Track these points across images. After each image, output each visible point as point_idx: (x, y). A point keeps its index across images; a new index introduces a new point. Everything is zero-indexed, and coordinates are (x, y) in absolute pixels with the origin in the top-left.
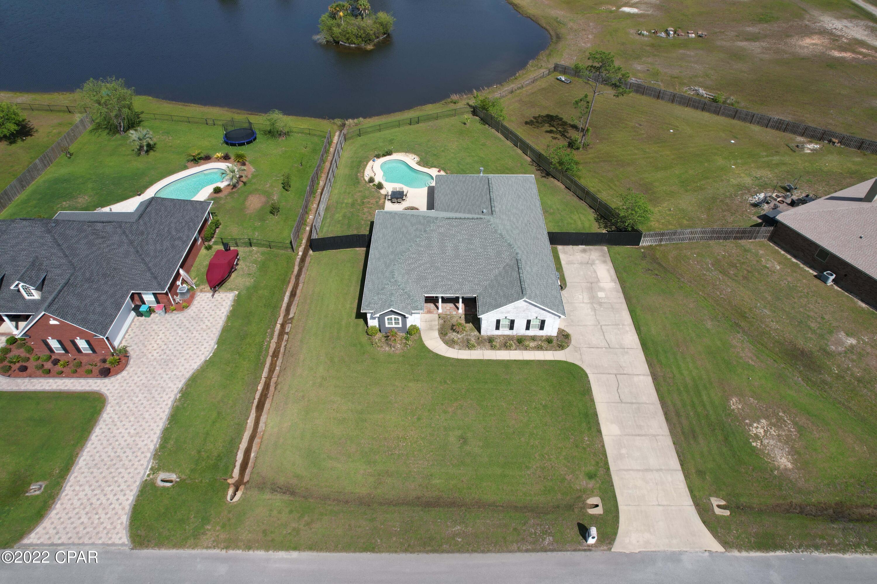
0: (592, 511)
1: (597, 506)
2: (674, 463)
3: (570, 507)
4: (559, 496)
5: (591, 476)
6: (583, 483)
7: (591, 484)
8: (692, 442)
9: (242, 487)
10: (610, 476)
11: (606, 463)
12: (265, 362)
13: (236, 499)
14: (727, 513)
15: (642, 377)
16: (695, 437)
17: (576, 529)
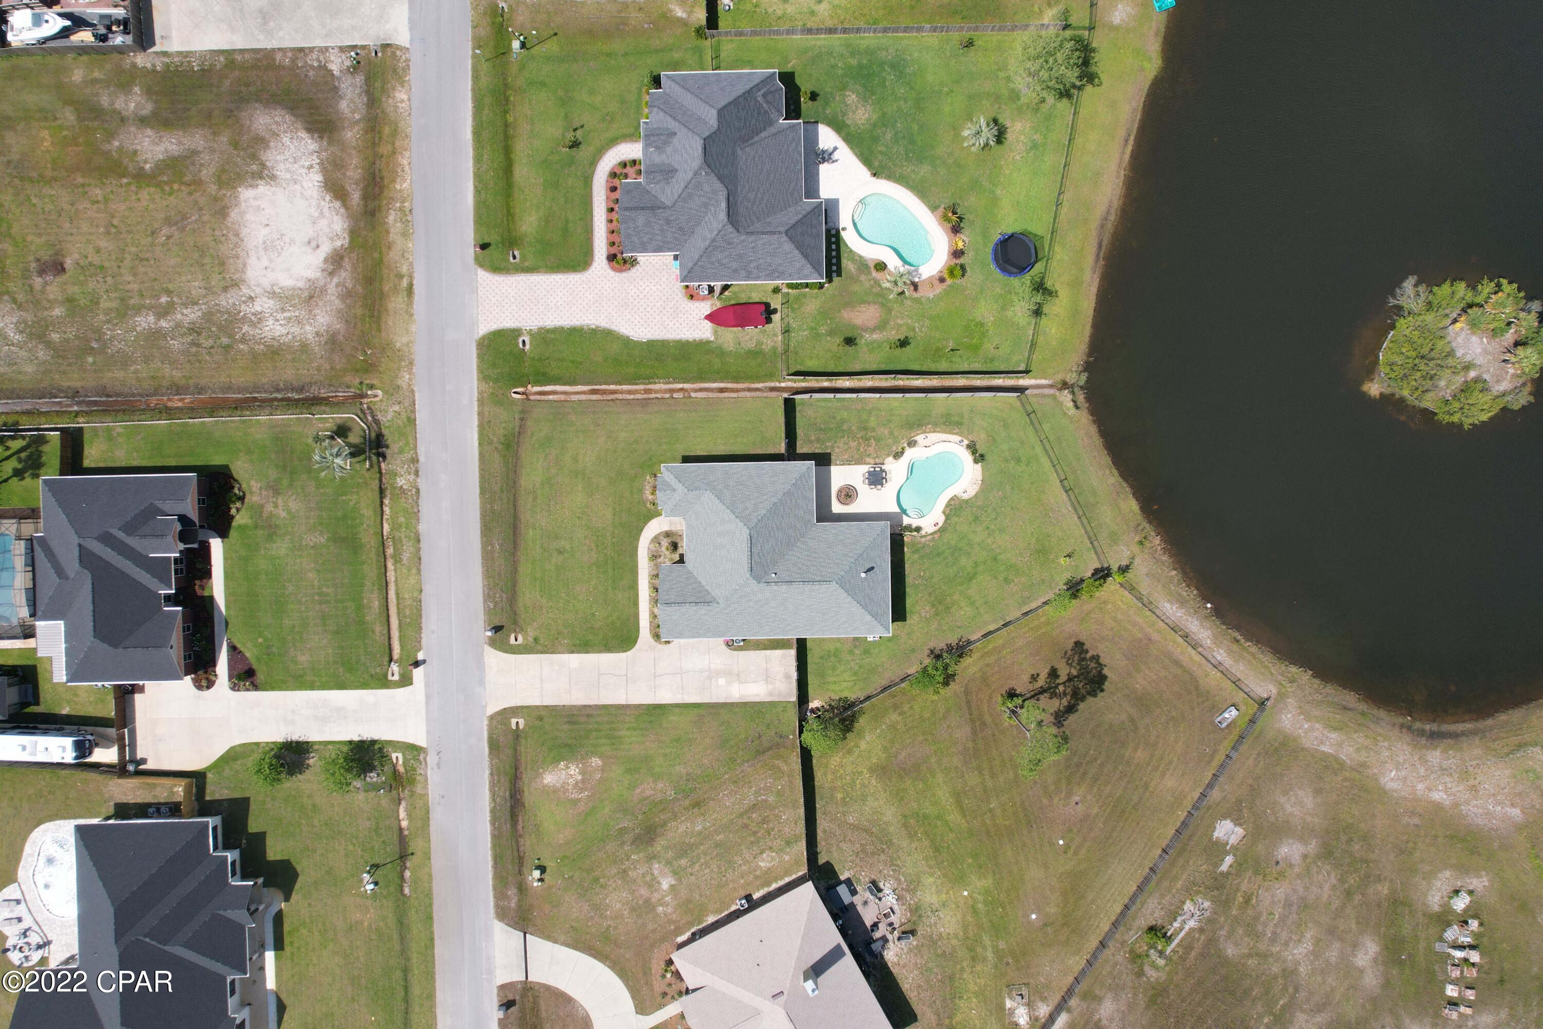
0: (513, 636)
1: (516, 640)
2: (549, 700)
3: (515, 622)
4: (523, 616)
5: (536, 640)
6: (532, 634)
7: (531, 639)
8: (566, 719)
9: (524, 397)
10: (537, 653)
11: (546, 653)
12: (637, 384)
13: (514, 396)
14: (514, 727)
15: (624, 696)
16: (569, 722)
17: (499, 624)
